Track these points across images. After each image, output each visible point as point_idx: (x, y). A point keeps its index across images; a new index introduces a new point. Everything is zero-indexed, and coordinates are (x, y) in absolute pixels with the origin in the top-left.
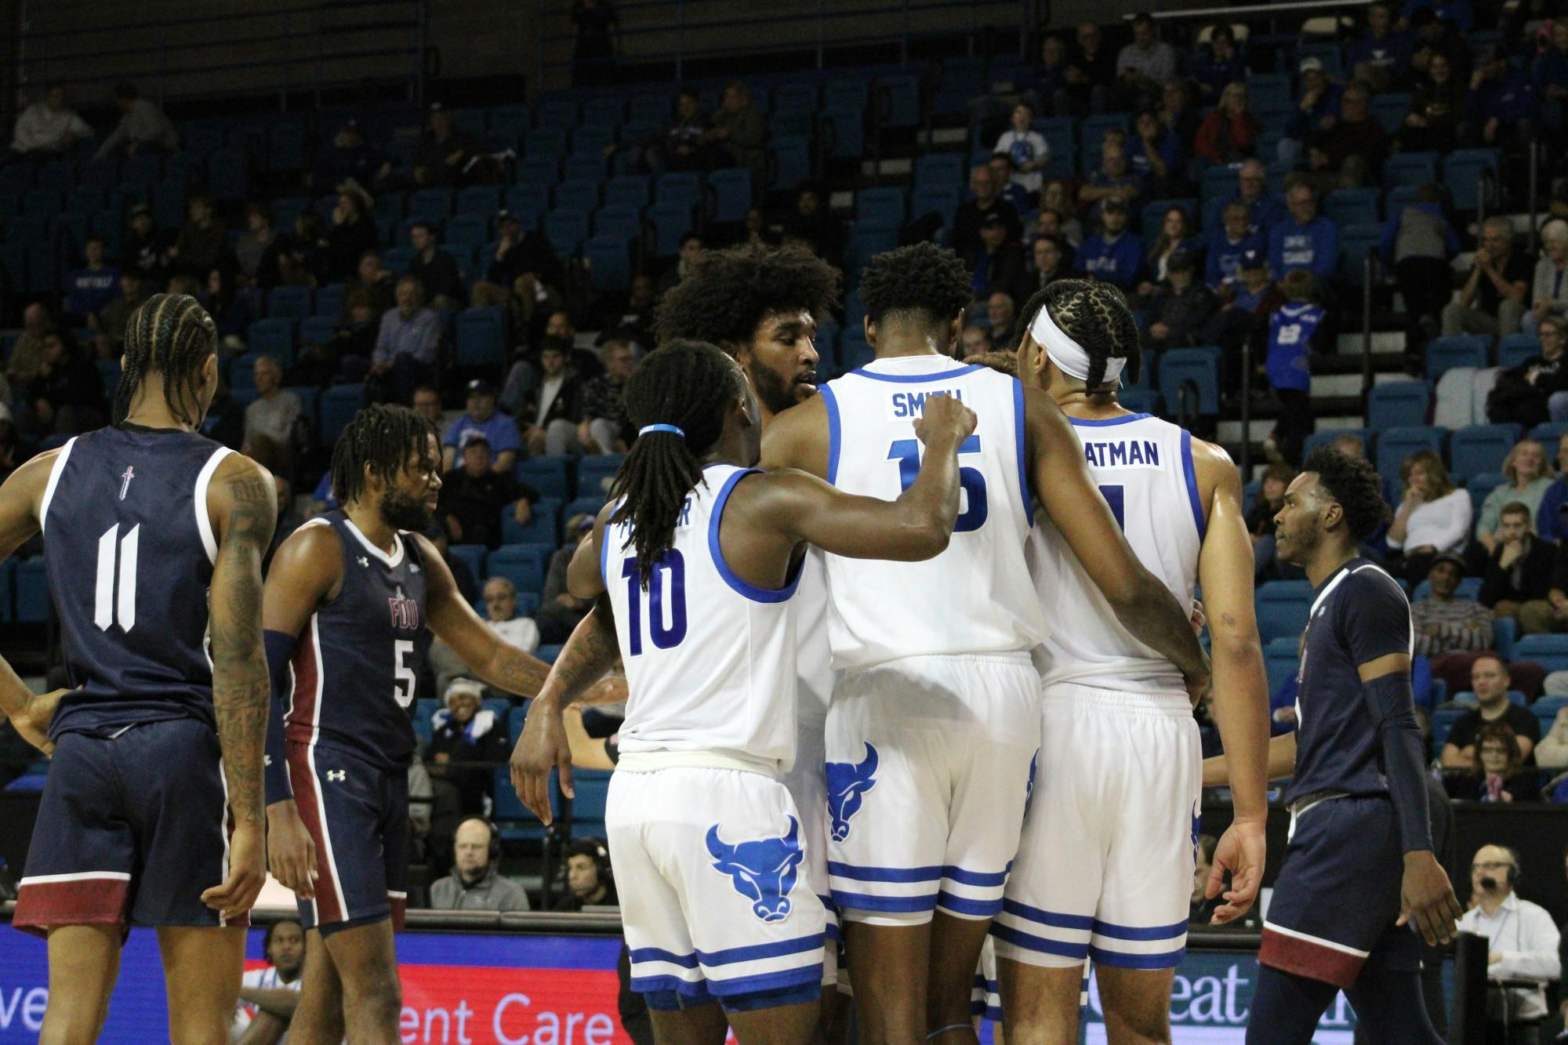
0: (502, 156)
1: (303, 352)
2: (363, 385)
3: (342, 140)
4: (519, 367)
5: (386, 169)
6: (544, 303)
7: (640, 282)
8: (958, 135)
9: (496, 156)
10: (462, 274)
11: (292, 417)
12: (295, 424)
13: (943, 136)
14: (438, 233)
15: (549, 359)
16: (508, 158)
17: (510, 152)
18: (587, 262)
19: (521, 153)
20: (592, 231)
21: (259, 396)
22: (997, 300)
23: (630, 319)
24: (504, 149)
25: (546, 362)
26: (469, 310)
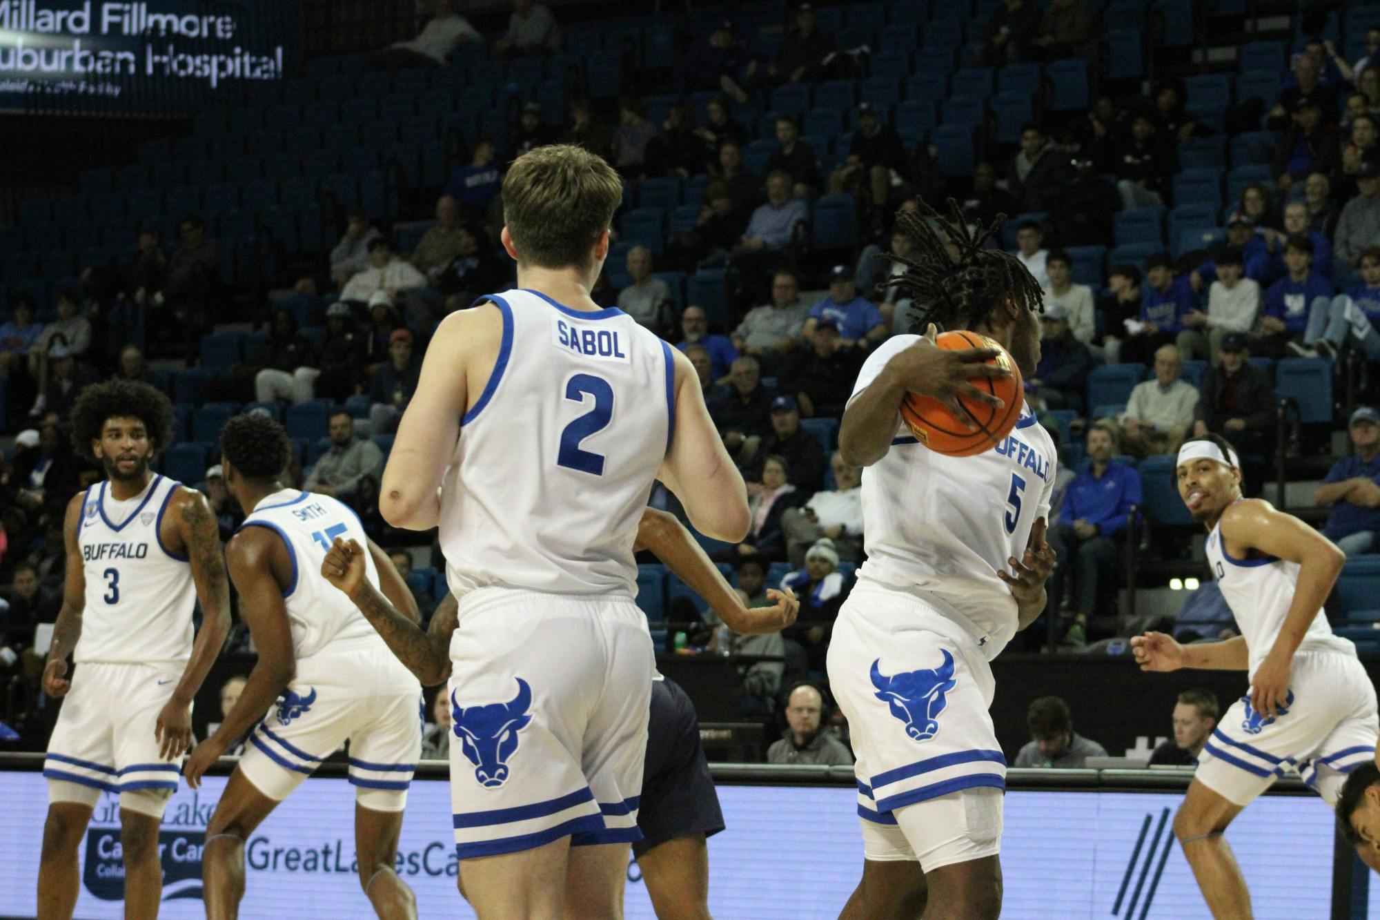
0: (857, 51)
1: (671, 239)
2: (724, 271)
3: (718, 40)
4: (870, 251)
5: (752, 67)
6: (898, 188)
7: (983, 169)
8: (1282, 22)
9: (851, 52)
10: (819, 163)
11: (659, 303)
12: (661, 307)
13: (1267, 24)
14: (799, 125)
15: (899, 244)
16: (863, 54)
17: (865, 48)
18: (933, 151)
19: (875, 48)
20: (939, 122)
21: (631, 282)
22: (1314, 179)
23: (972, 203)
24: (858, 45)
25: (896, 246)
26: (824, 198)
